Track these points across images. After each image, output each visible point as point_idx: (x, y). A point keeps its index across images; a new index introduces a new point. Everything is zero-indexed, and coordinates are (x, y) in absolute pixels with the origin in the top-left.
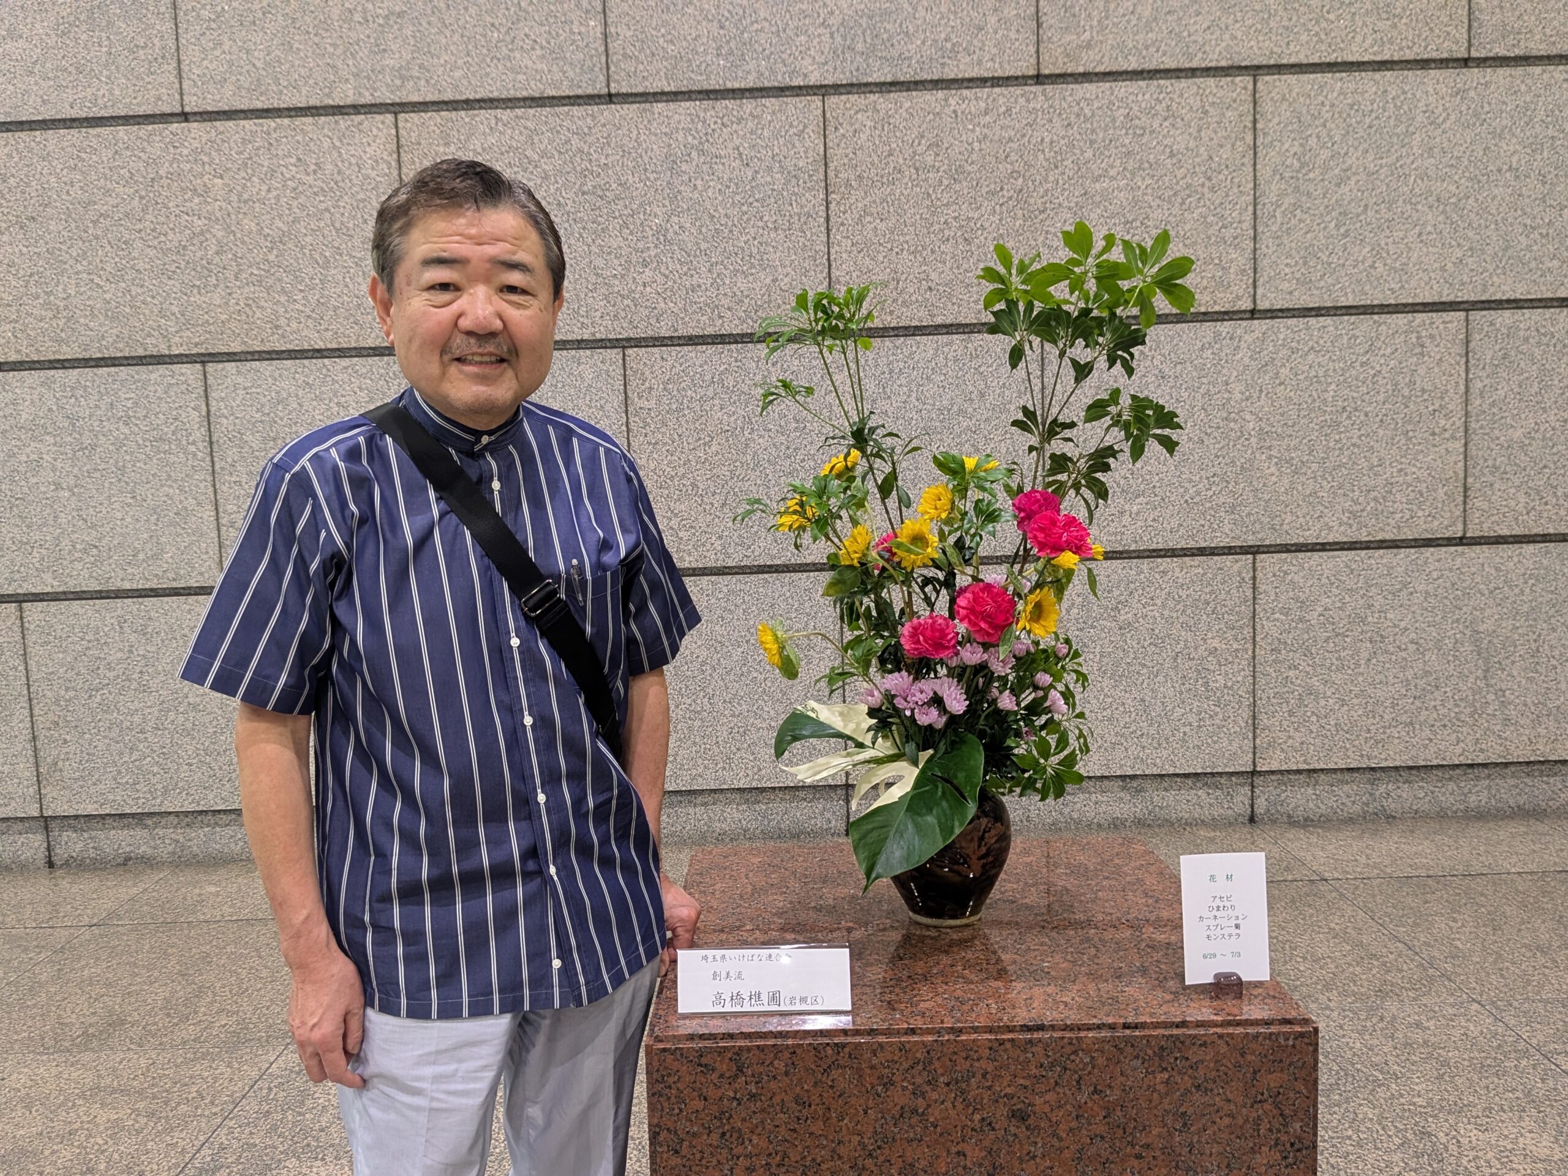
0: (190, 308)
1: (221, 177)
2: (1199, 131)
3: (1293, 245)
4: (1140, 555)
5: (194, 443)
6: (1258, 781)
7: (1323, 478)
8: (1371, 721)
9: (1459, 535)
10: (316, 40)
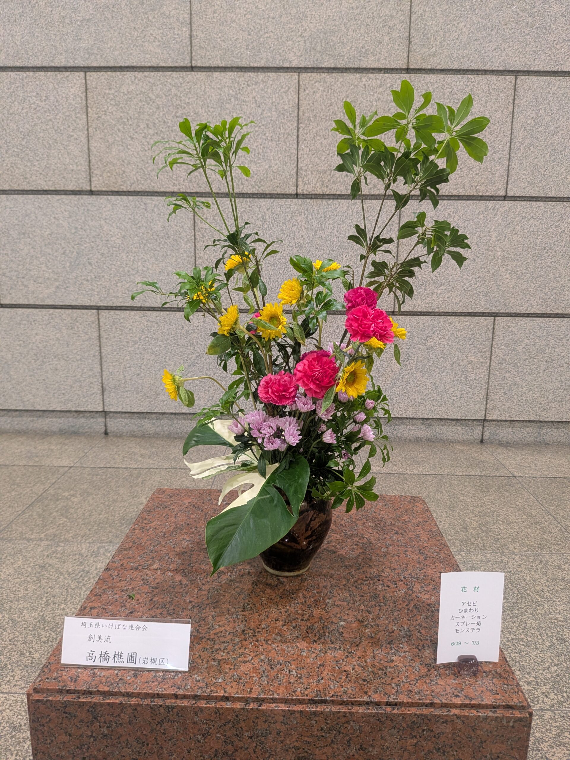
2: (486, 103)
3: (528, 164)
4: (440, 314)
6: (486, 424)
7: (532, 282)
8: (543, 399)
10: (47, 31)
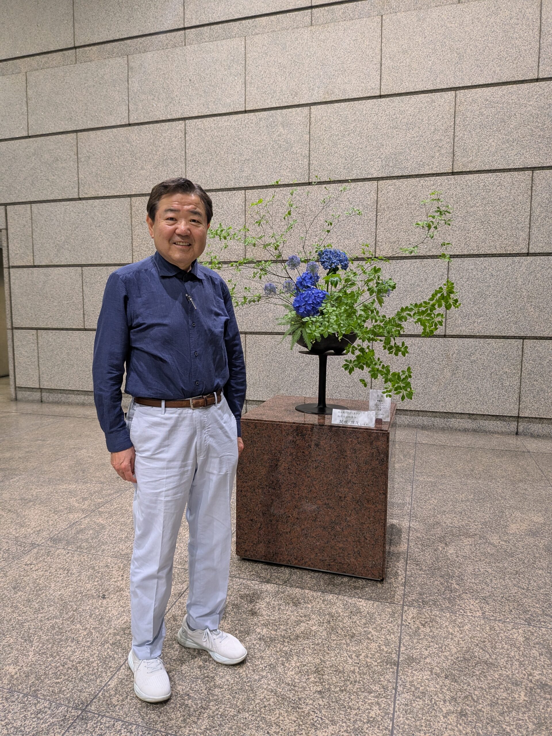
3: (544, 230)
4: (480, 337)
6: (520, 420)
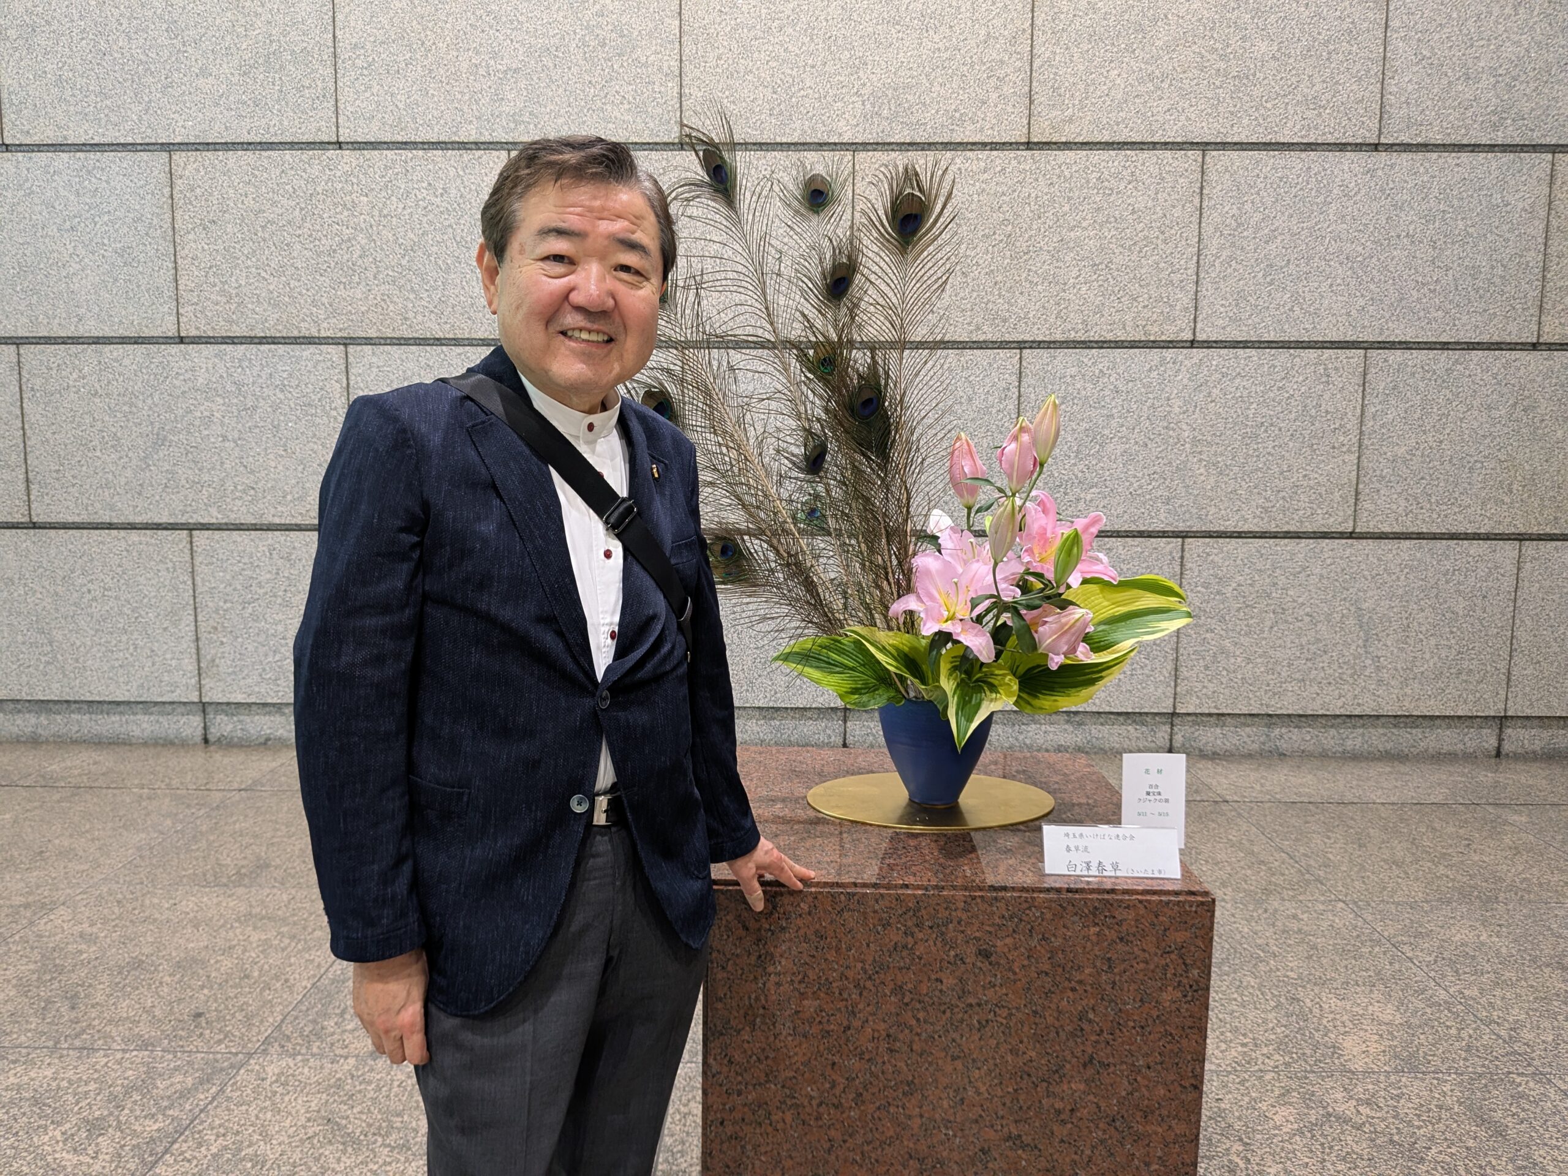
0: (337, 300)
1: (367, 195)
2: (1156, 194)
3: (1228, 289)
5: (335, 409)
6: (1177, 721)
7: (1243, 479)
8: (1271, 677)
9: (1350, 530)
10: (448, 88)
